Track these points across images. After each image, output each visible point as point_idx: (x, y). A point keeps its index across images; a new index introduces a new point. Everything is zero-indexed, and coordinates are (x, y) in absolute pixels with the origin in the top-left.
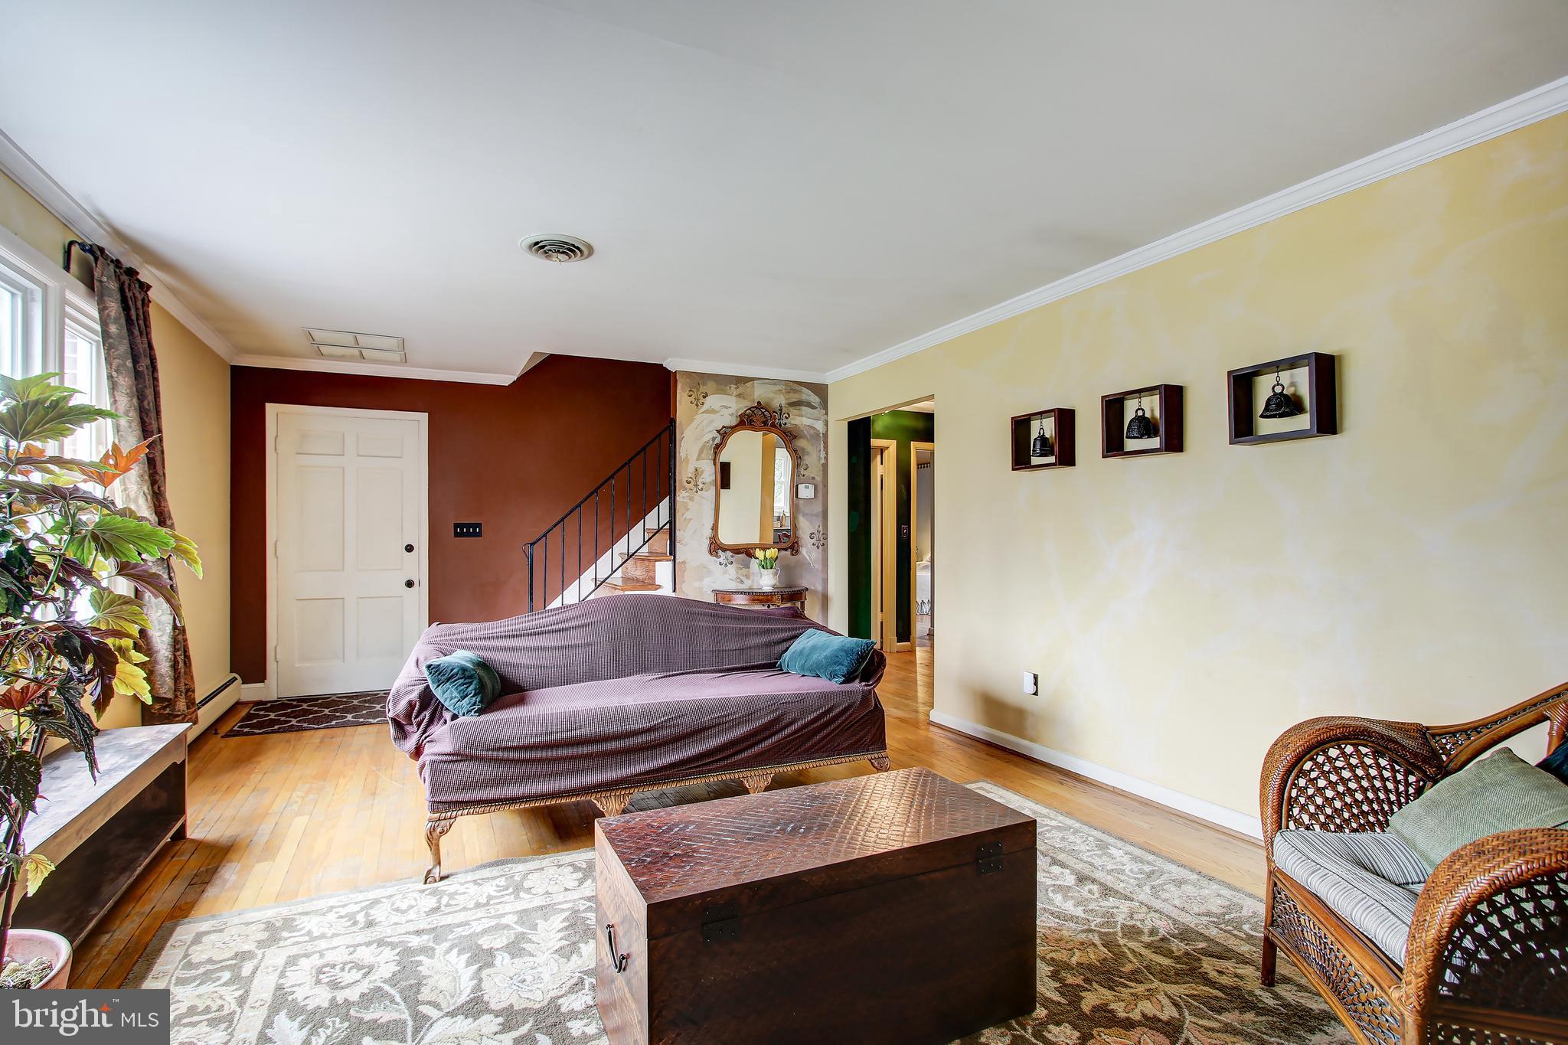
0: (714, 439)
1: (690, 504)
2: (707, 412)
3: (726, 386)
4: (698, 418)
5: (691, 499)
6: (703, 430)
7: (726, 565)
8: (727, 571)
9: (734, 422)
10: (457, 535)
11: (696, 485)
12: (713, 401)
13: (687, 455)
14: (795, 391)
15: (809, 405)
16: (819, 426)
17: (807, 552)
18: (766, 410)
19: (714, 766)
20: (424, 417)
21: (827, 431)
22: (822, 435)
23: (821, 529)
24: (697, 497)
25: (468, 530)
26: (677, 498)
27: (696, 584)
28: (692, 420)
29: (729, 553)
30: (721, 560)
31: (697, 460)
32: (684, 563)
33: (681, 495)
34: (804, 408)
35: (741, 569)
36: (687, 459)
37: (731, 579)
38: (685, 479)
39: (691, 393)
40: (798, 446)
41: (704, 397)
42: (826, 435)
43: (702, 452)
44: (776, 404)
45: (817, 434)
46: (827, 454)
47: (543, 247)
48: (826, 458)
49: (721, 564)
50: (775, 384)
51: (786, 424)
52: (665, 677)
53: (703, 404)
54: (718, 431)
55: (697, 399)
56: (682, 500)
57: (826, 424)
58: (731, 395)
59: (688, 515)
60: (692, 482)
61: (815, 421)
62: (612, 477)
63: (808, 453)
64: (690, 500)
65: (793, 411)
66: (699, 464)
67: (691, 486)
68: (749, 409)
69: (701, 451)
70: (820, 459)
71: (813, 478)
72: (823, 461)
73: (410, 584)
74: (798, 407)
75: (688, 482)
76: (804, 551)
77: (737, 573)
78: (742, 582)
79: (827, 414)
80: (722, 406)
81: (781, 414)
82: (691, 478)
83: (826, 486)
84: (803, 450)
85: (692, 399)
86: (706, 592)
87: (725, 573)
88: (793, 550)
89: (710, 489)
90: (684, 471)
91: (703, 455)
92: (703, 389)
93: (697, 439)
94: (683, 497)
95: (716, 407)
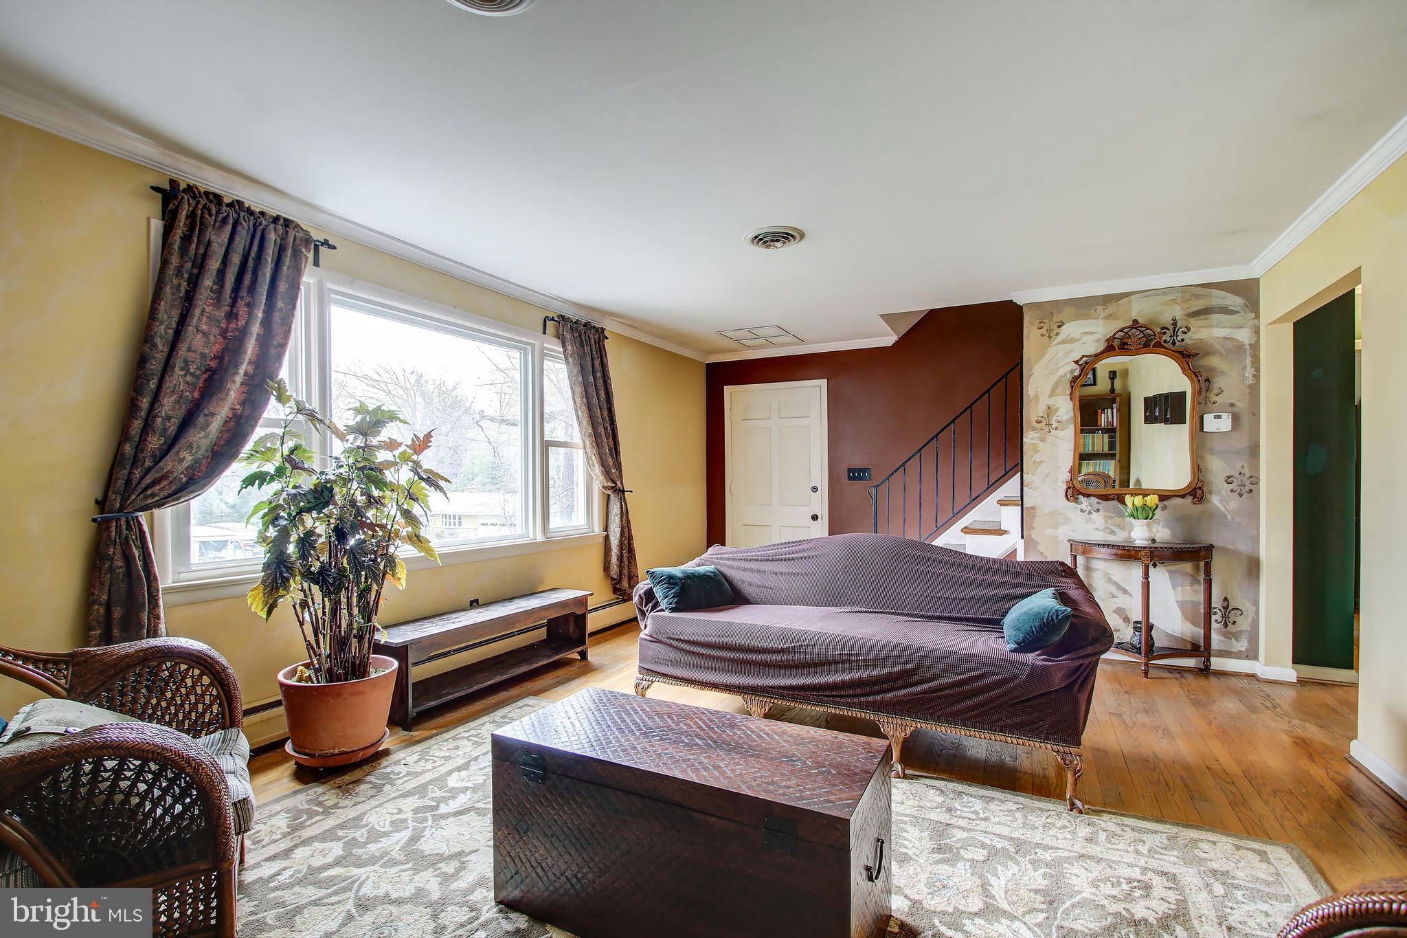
0: (1072, 371)
1: (1041, 445)
2: (1063, 342)
3: (1090, 309)
4: (1051, 351)
5: (1043, 440)
6: (1057, 363)
7: (1090, 513)
8: (1091, 519)
9: (1102, 347)
10: (850, 478)
11: (1049, 425)
12: (1069, 329)
13: (1036, 393)
14: (1197, 297)
15: (1224, 310)
16: (1244, 336)
17: (1221, 502)
18: (1147, 329)
19: (839, 699)
20: (823, 383)
21: (1258, 341)
22: (1247, 347)
23: (1246, 471)
24: (1049, 437)
25: (859, 474)
26: (1024, 440)
27: (1050, 532)
28: (1042, 353)
29: (1094, 500)
30: (1083, 506)
31: (1050, 397)
32: (1033, 508)
33: (1029, 436)
34: (1215, 316)
35: (1112, 518)
36: (1037, 397)
37: (1097, 529)
38: (1034, 419)
39: (1042, 325)
40: (1202, 366)
41: (1059, 327)
42: (1255, 347)
43: (1057, 387)
44: (1166, 319)
45: (1239, 347)
46: (1258, 370)
47: (761, 239)
48: (1257, 377)
49: (1082, 511)
50: (1165, 294)
51: (1183, 340)
52: (855, 612)
53: (1058, 334)
54: (1076, 362)
55: (1049, 331)
56: (1031, 441)
57: (1257, 331)
58: (1097, 318)
59: (1038, 458)
60: (1044, 421)
61: (1236, 331)
62: (952, 422)
63: (1223, 373)
64: (1041, 441)
65: (1193, 323)
66: (1051, 402)
67: (1042, 425)
68: (1121, 330)
69: (1055, 387)
70: (1244, 377)
71: (1232, 405)
72: (1250, 381)
73: (815, 518)
74: (1204, 317)
75: (1039, 422)
76: (1215, 500)
77: (1106, 522)
78: (1113, 533)
79: (1257, 317)
80: (1082, 333)
81: (1175, 328)
82: (1042, 417)
83: (1255, 414)
84: (1212, 370)
85: (1044, 331)
86: (1063, 541)
87: (1088, 521)
88: (1195, 497)
89: (1067, 428)
90: (1032, 412)
91: (1058, 391)
92: (1057, 318)
93: (1049, 374)
94: (1032, 439)
95: (1076, 335)
